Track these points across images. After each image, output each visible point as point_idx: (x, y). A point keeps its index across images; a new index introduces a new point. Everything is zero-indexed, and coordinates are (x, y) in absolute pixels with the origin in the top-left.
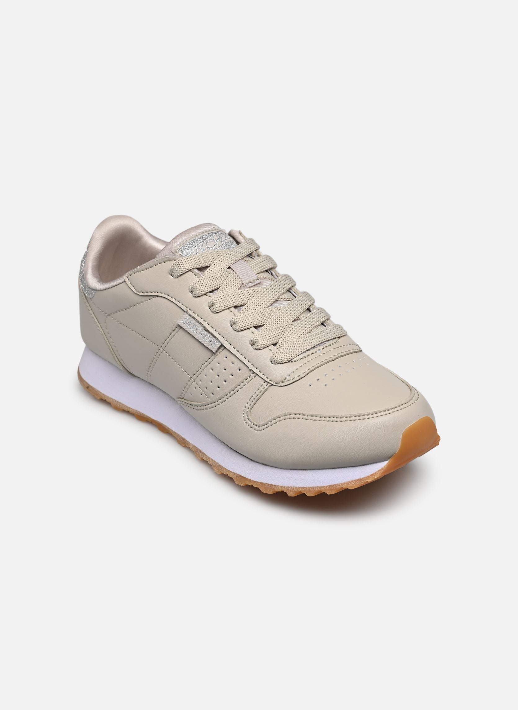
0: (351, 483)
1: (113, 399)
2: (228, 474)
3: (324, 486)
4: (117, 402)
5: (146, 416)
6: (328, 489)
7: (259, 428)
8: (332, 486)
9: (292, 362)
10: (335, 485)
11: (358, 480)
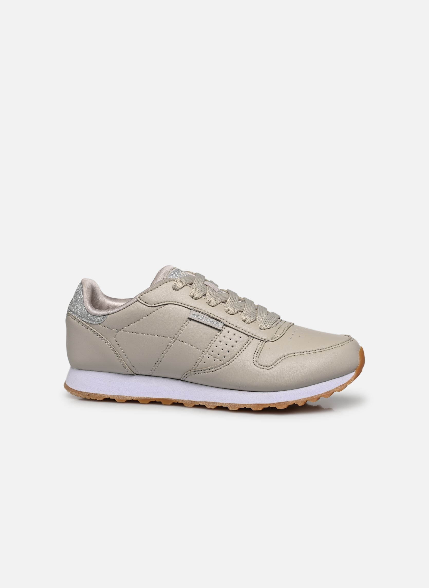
0: (339, 388)
1: (116, 396)
2: (245, 406)
3: (323, 393)
4: (121, 396)
5: (150, 398)
6: (325, 394)
7: (269, 368)
8: (327, 392)
9: (271, 328)
10: (330, 391)
11: (342, 385)
